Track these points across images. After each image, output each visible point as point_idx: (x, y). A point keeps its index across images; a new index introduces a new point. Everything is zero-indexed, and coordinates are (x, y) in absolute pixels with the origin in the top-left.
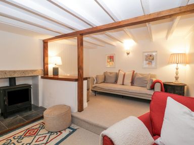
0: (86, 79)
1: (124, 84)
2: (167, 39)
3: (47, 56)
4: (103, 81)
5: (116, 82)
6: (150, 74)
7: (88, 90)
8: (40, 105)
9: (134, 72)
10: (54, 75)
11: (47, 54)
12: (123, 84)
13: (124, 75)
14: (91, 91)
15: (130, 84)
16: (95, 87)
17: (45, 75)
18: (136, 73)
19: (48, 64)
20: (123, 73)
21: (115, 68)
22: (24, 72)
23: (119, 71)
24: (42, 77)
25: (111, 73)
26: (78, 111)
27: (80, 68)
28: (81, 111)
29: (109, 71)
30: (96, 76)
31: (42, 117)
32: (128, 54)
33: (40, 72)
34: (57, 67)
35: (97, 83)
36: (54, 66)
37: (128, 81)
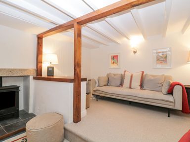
0: (85, 80)
1: (132, 87)
2: (183, 33)
3: (41, 54)
4: (106, 83)
5: (121, 85)
6: (163, 75)
7: (87, 94)
8: (31, 111)
9: (143, 72)
10: (48, 75)
11: (42, 51)
12: (130, 88)
13: (132, 77)
14: (92, 96)
15: (139, 88)
16: (97, 90)
17: (38, 76)
18: (146, 74)
19: (42, 63)
20: (130, 75)
21: (120, 68)
22: (11, 71)
23: (125, 72)
24: (34, 78)
25: (115, 75)
26: (74, 122)
27: (77, 65)
28: (77, 122)
29: (113, 72)
30: (98, 78)
31: (24, 130)
32: (135, 52)
33: (32, 72)
34: (52, 66)
35: (99, 86)
36: (49, 65)
37: (136, 83)
